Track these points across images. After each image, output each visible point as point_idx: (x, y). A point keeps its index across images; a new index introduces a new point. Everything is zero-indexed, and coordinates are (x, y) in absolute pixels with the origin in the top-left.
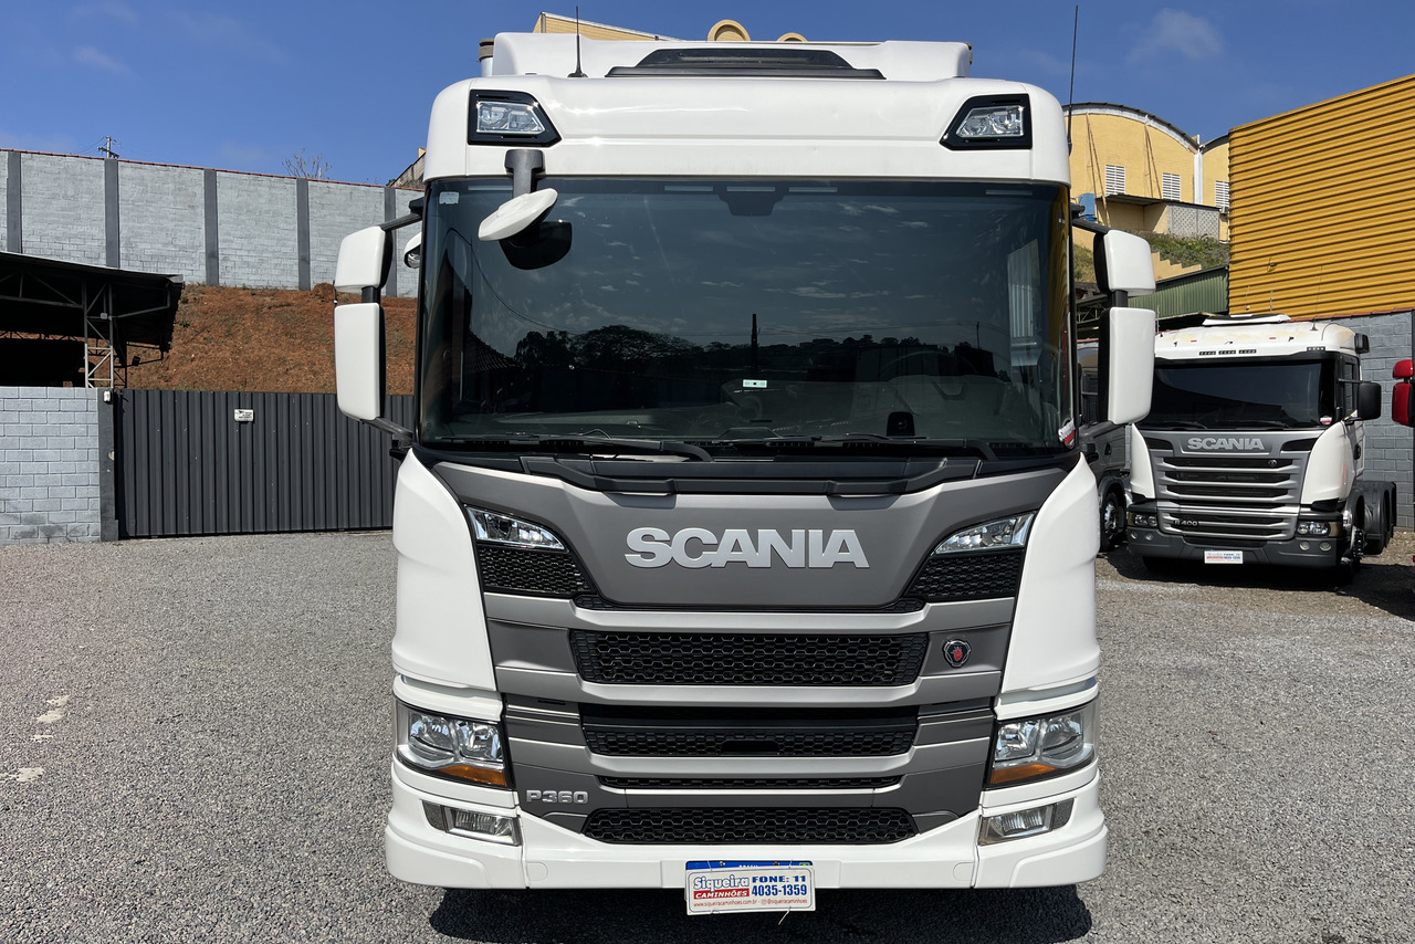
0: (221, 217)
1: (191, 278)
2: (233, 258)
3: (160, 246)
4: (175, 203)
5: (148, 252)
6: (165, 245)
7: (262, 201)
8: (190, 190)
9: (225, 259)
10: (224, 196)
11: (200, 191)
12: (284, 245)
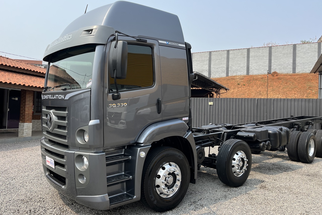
0: (250, 59)
1: (243, 74)
2: (253, 68)
3: (237, 67)
4: (241, 57)
5: (235, 69)
6: (238, 67)
7: (260, 53)
8: (244, 54)
9: (251, 69)
10: (251, 54)
11: (246, 54)
12: (265, 63)
